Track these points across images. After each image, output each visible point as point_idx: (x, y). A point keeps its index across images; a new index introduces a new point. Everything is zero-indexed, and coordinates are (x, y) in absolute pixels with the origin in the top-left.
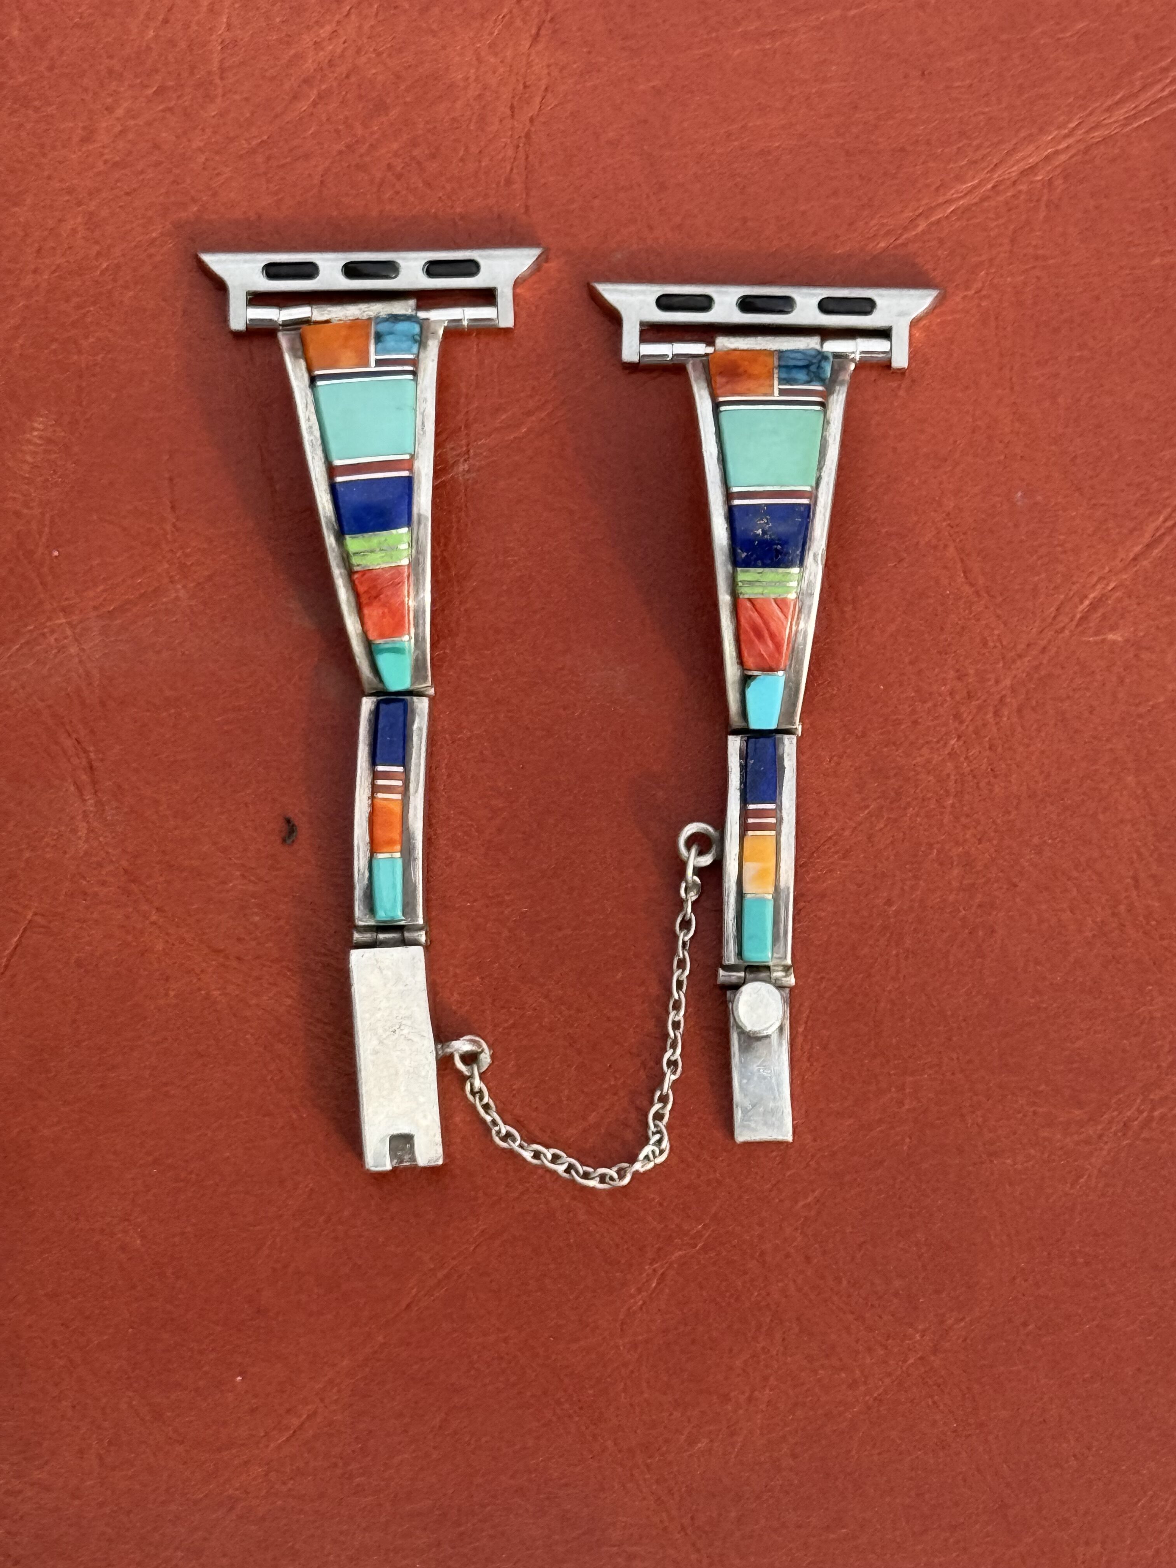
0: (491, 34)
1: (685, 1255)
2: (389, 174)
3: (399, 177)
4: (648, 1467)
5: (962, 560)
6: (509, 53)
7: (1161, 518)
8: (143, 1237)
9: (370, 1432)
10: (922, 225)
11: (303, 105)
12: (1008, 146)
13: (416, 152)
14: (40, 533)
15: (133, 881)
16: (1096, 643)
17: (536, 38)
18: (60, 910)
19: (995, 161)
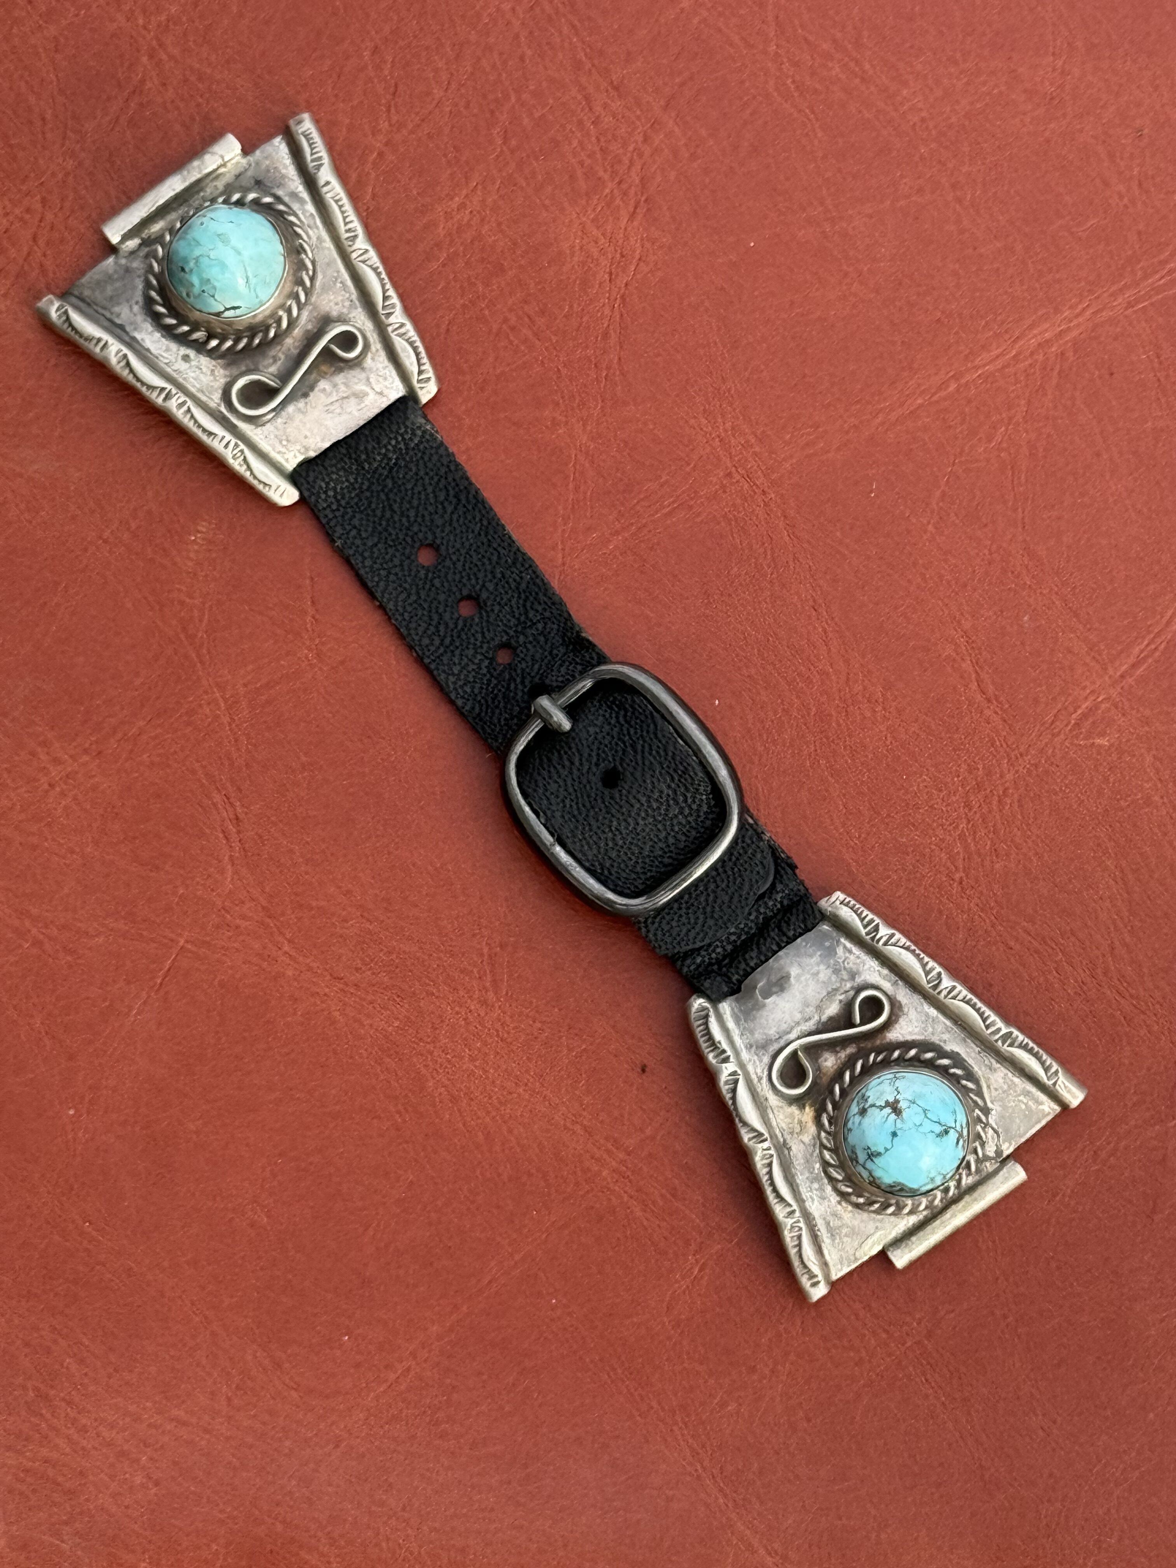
0: (594, 210)
1: (722, 1249)
2: (504, 327)
3: (513, 328)
4: (686, 1424)
5: (976, 672)
6: (609, 228)
7: (1146, 643)
8: (268, 1217)
9: (454, 1387)
10: (953, 387)
11: (434, 265)
12: (1028, 322)
13: (526, 308)
14: (201, 621)
15: (270, 917)
16: (1085, 746)
17: (632, 216)
18: (208, 939)
19: (1017, 334)
